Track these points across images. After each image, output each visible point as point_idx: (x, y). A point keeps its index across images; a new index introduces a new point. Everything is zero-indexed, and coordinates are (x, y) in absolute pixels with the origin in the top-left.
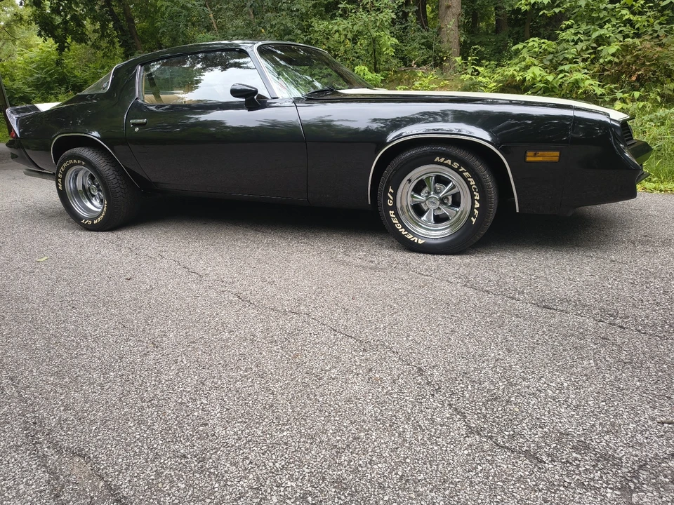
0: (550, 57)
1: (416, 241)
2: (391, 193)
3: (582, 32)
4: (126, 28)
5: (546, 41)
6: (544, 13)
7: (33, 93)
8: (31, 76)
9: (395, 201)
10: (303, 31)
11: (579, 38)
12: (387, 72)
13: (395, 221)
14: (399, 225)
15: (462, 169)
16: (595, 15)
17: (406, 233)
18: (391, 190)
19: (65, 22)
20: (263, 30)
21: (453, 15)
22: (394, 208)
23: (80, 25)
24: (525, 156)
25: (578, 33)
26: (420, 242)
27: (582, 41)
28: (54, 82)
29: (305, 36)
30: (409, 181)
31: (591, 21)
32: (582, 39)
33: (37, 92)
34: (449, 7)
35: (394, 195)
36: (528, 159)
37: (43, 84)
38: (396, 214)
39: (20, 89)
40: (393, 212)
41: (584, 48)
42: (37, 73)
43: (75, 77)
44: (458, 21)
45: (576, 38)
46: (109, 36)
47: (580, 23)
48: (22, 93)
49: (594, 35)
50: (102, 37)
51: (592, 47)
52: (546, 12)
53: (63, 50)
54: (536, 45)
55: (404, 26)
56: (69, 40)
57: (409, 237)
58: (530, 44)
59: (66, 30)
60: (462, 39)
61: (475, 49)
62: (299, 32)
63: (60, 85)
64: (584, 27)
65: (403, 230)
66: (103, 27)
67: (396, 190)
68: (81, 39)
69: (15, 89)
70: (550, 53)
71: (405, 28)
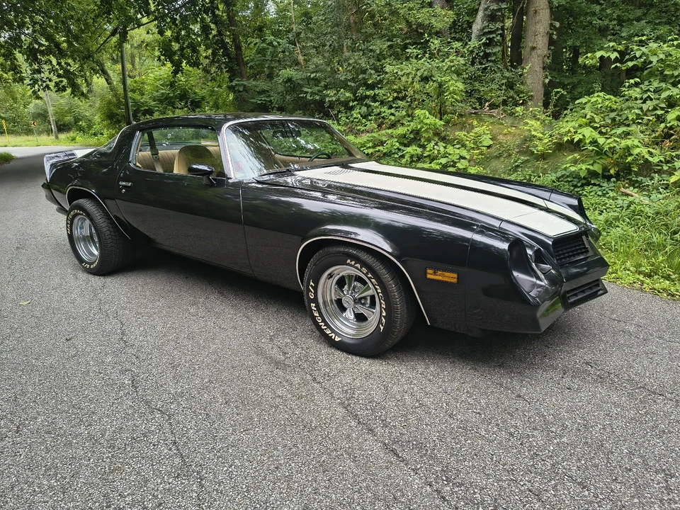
0: (613, 115)
1: (333, 338)
2: (312, 286)
3: (652, 90)
4: (233, 55)
5: (612, 97)
6: (616, 66)
7: (157, 107)
8: (157, 91)
9: (316, 293)
10: (377, 71)
11: (649, 96)
12: (451, 115)
13: (316, 314)
14: (319, 318)
15: (370, 275)
16: (668, 73)
17: (325, 327)
18: (311, 283)
19: (182, 49)
20: (340, 68)
21: (538, 56)
22: (315, 300)
23: (195, 51)
24: (426, 273)
25: (648, 90)
26: (337, 339)
27: (651, 99)
28: (176, 97)
29: (378, 76)
30: (330, 276)
31: (664, 79)
32: (652, 97)
33: (160, 106)
34: (533, 48)
35: (315, 288)
36: (429, 276)
37: (166, 99)
38: (317, 306)
39: (146, 102)
40: (314, 305)
41: (650, 109)
42: (162, 89)
43: (195, 93)
44: (544, 63)
45: (645, 96)
46: (218, 61)
47: (652, 80)
48: (147, 106)
49: (664, 95)
50: (213, 62)
51: (660, 107)
52: (618, 65)
53: (178, 73)
54: (600, 101)
55: (483, 66)
56: (184, 64)
57: (328, 333)
58: (593, 100)
59: (182, 56)
60: (547, 81)
61: (558, 92)
62: (373, 72)
63: (181, 100)
64: (656, 84)
65: (323, 324)
66: (214, 54)
67: (317, 283)
68: (195, 64)
69: (142, 103)
70: (613, 111)
71: (485, 68)
